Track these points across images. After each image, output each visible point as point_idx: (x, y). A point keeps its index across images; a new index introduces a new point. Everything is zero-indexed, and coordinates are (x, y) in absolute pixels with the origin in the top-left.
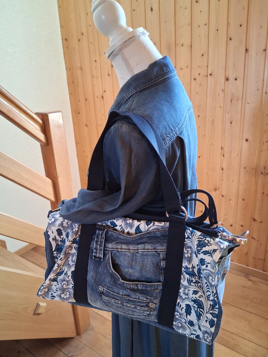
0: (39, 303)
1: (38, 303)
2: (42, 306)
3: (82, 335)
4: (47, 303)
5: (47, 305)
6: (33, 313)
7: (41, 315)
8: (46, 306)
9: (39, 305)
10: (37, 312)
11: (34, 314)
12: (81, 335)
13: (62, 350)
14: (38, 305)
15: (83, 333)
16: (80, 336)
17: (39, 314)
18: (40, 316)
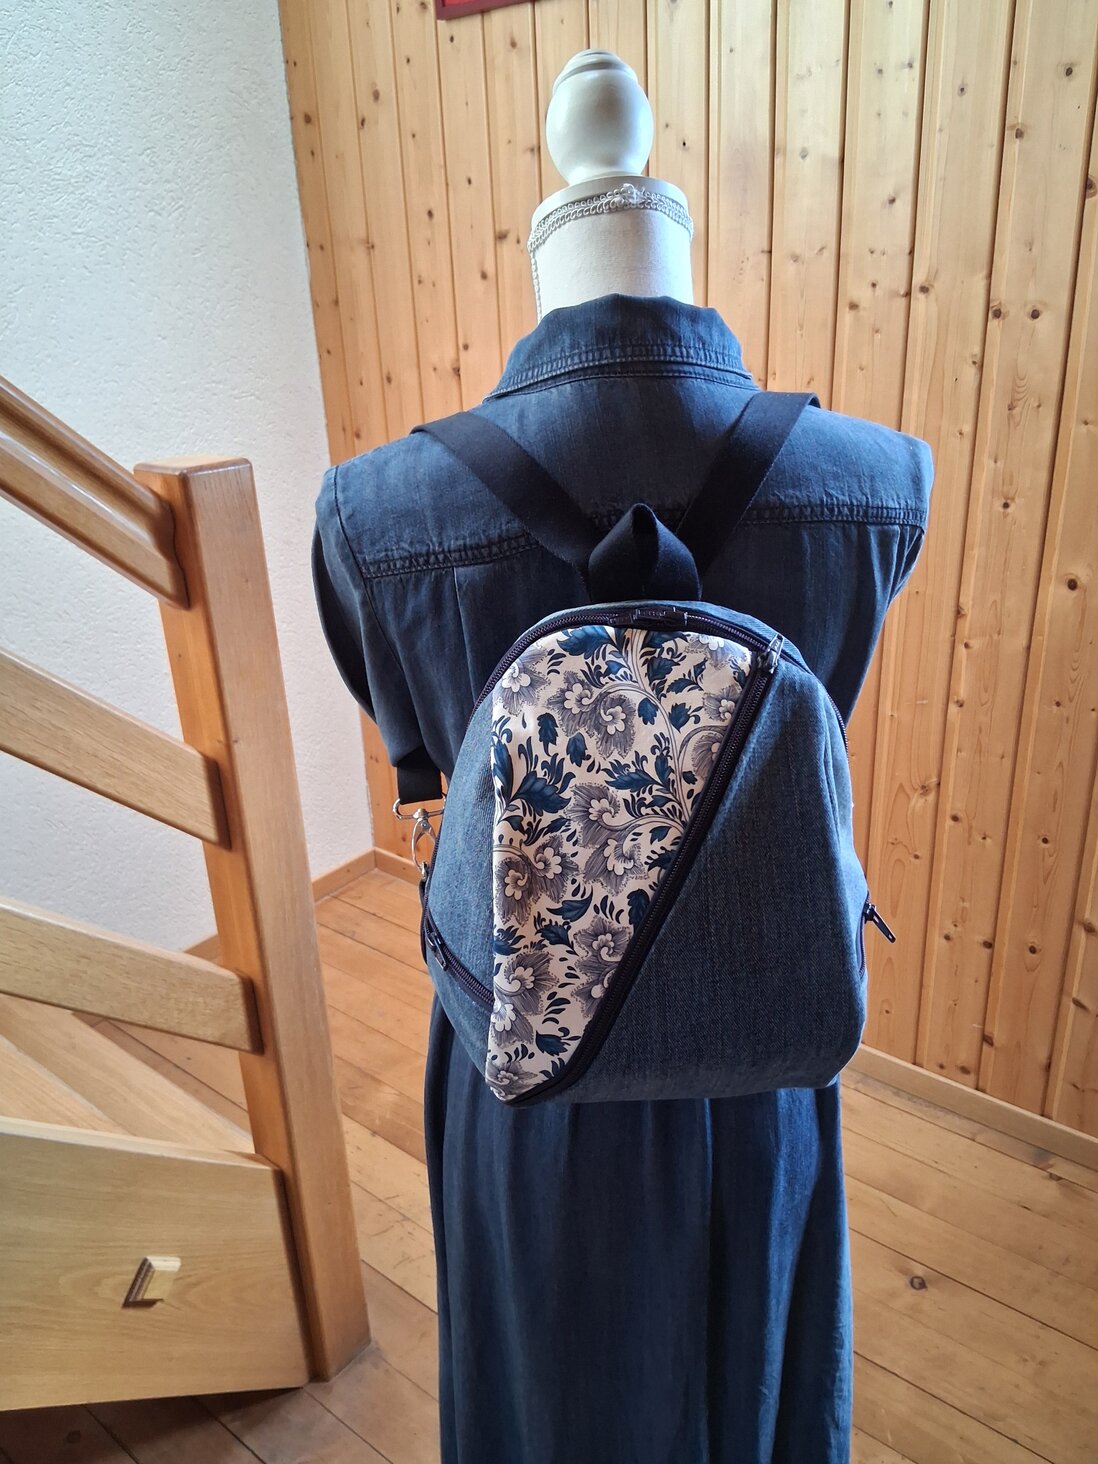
0: (149, 1258)
1: (146, 1260)
2: (163, 1273)
3: (332, 1382)
4: (182, 1258)
5: (182, 1266)
6: (122, 1300)
7: (158, 1304)
8: (176, 1270)
9: (150, 1266)
10: (139, 1298)
11: (127, 1304)
12: (328, 1381)
13: (248, 1440)
14: (144, 1269)
15: (339, 1370)
16: (326, 1384)
17: (150, 1303)
18: (152, 1309)
